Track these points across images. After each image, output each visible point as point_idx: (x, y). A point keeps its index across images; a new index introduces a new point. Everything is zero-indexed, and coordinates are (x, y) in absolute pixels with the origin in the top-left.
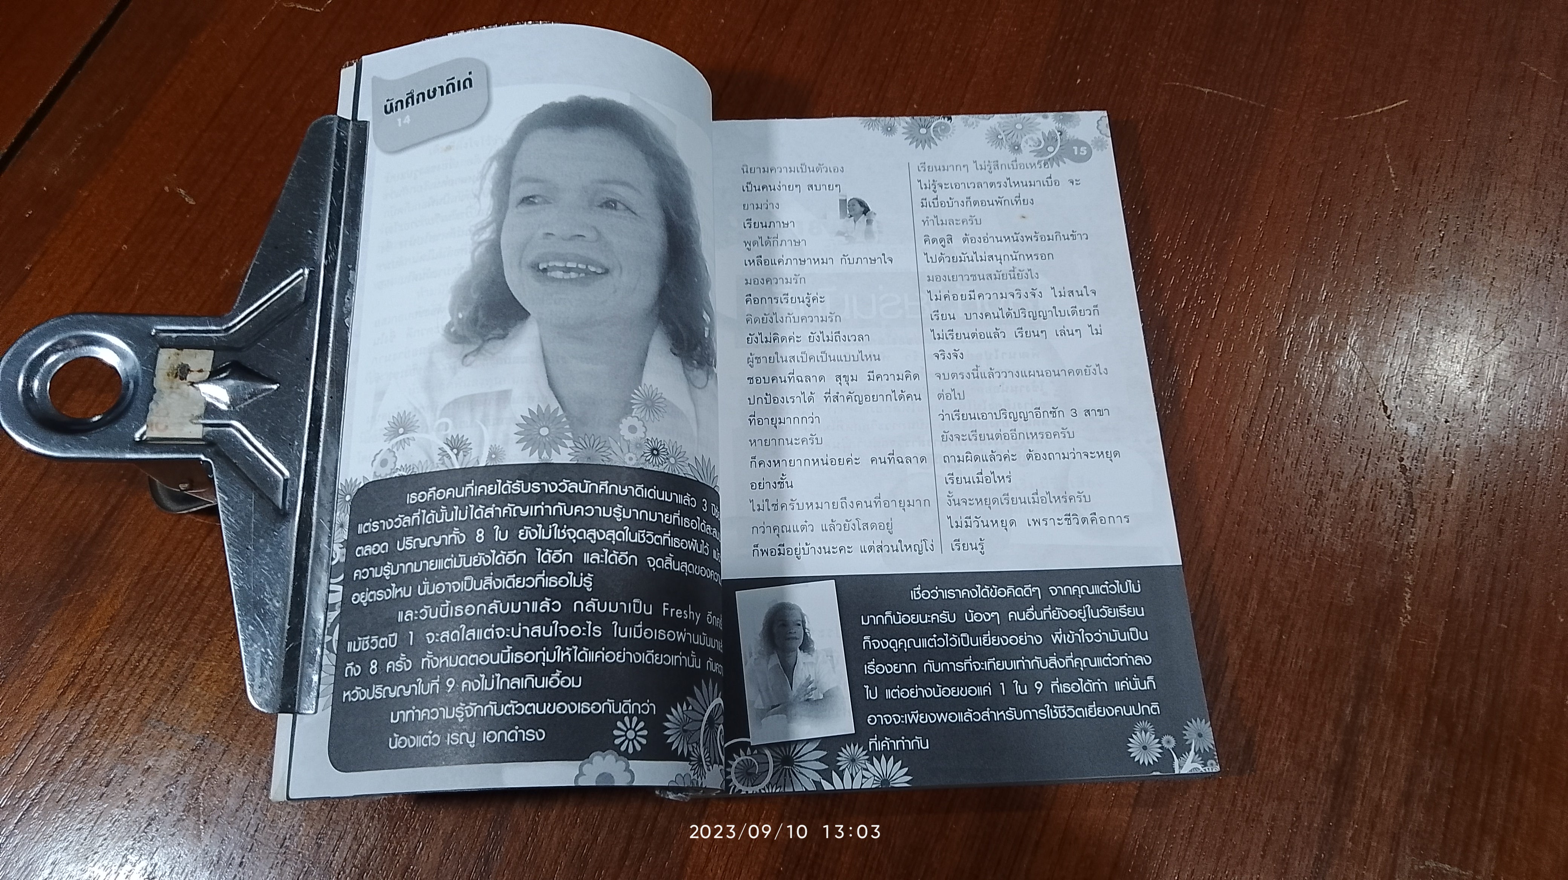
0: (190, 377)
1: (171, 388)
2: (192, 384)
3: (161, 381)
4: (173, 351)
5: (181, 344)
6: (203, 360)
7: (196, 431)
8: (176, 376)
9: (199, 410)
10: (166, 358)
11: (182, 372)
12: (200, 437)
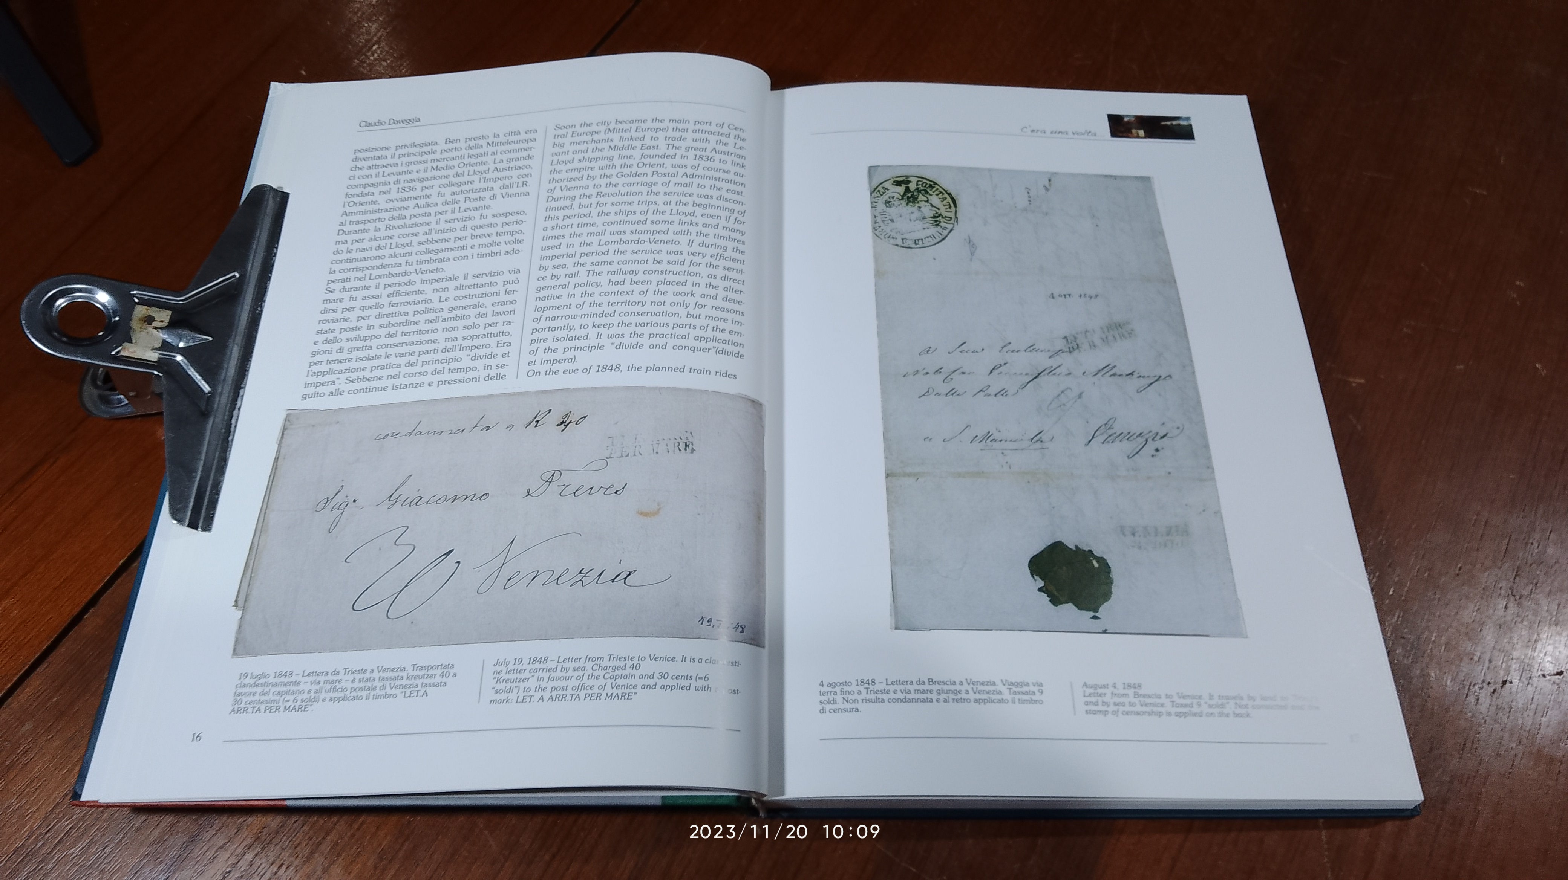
0: (154, 324)
1: (141, 328)
2: (156, 328)
3: (135, 324)
4: (145, 307)
5: (150, 303)
6: (164, 316)
7: (154, 356)
8: (145, 322)
9: (158, 345)
10: (140, 311)
11: (149, 320)
12: (156, 360)
